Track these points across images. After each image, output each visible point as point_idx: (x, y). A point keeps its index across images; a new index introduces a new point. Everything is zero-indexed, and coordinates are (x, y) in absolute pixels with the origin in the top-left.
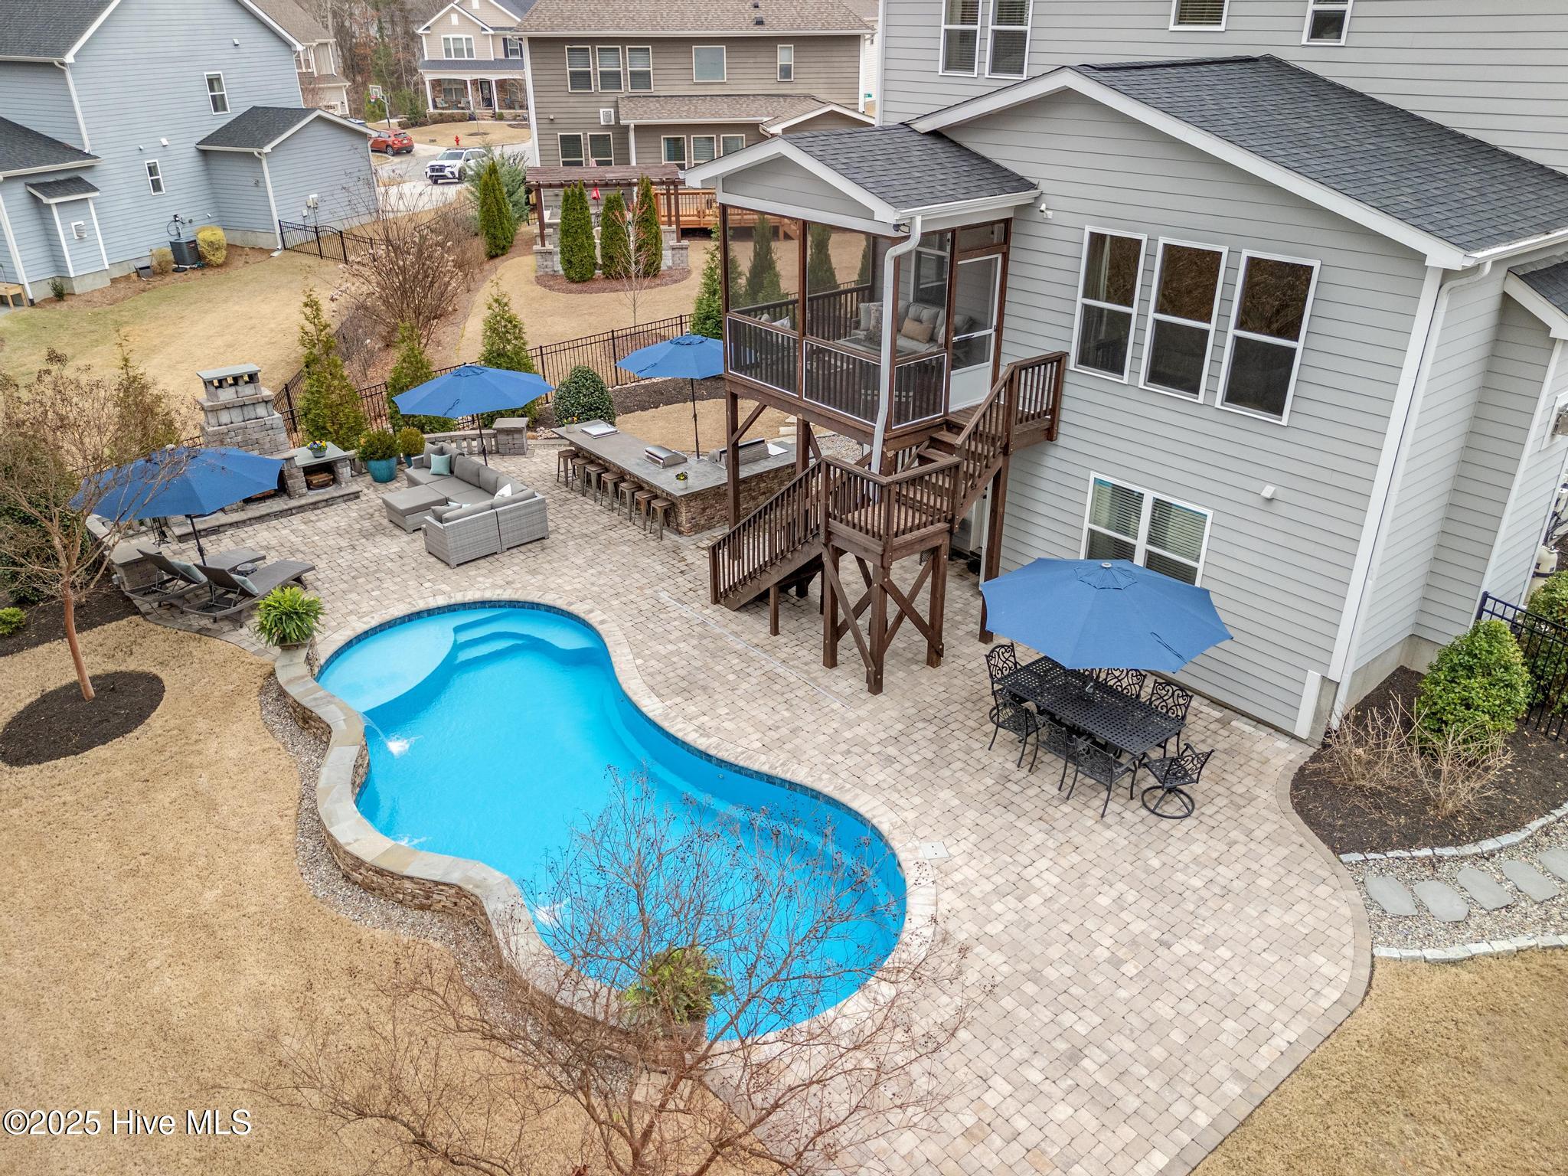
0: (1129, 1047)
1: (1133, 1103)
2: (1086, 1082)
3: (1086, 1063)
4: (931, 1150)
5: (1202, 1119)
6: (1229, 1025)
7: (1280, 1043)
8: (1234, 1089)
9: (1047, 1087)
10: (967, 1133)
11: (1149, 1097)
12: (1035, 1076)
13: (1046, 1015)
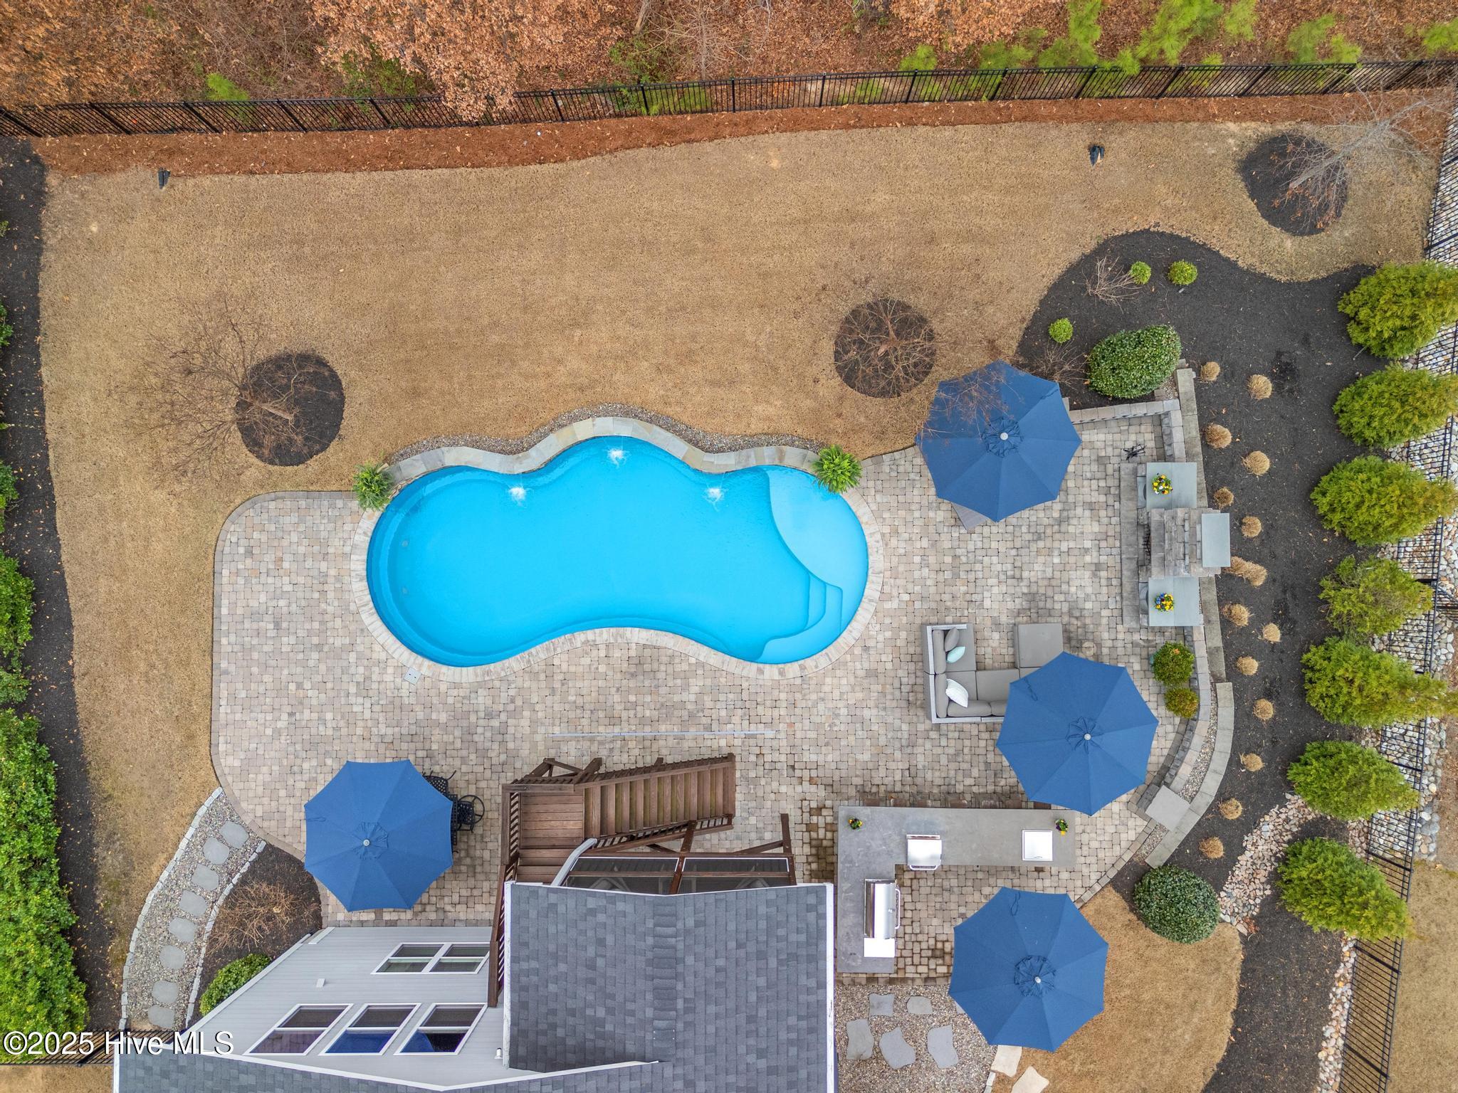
0: (266, 648)
1: (247, 625)
2: (267, 618)
3: (271, 626)
4: (285, 543)
5: (224, 641)
6: (243, 694)
7: (223, 702)
8: (224, 665)
9: (274, 603)
10: (281, 560)
11: (244, 633)
12: (282, 603)
13: (301, 633)
